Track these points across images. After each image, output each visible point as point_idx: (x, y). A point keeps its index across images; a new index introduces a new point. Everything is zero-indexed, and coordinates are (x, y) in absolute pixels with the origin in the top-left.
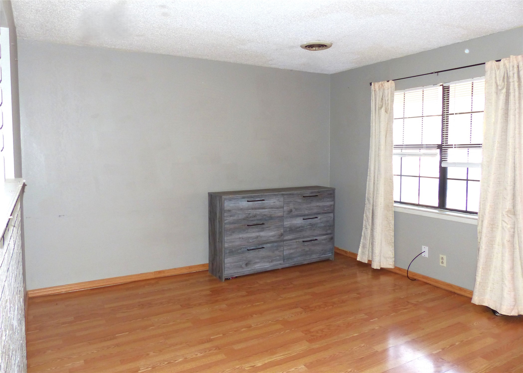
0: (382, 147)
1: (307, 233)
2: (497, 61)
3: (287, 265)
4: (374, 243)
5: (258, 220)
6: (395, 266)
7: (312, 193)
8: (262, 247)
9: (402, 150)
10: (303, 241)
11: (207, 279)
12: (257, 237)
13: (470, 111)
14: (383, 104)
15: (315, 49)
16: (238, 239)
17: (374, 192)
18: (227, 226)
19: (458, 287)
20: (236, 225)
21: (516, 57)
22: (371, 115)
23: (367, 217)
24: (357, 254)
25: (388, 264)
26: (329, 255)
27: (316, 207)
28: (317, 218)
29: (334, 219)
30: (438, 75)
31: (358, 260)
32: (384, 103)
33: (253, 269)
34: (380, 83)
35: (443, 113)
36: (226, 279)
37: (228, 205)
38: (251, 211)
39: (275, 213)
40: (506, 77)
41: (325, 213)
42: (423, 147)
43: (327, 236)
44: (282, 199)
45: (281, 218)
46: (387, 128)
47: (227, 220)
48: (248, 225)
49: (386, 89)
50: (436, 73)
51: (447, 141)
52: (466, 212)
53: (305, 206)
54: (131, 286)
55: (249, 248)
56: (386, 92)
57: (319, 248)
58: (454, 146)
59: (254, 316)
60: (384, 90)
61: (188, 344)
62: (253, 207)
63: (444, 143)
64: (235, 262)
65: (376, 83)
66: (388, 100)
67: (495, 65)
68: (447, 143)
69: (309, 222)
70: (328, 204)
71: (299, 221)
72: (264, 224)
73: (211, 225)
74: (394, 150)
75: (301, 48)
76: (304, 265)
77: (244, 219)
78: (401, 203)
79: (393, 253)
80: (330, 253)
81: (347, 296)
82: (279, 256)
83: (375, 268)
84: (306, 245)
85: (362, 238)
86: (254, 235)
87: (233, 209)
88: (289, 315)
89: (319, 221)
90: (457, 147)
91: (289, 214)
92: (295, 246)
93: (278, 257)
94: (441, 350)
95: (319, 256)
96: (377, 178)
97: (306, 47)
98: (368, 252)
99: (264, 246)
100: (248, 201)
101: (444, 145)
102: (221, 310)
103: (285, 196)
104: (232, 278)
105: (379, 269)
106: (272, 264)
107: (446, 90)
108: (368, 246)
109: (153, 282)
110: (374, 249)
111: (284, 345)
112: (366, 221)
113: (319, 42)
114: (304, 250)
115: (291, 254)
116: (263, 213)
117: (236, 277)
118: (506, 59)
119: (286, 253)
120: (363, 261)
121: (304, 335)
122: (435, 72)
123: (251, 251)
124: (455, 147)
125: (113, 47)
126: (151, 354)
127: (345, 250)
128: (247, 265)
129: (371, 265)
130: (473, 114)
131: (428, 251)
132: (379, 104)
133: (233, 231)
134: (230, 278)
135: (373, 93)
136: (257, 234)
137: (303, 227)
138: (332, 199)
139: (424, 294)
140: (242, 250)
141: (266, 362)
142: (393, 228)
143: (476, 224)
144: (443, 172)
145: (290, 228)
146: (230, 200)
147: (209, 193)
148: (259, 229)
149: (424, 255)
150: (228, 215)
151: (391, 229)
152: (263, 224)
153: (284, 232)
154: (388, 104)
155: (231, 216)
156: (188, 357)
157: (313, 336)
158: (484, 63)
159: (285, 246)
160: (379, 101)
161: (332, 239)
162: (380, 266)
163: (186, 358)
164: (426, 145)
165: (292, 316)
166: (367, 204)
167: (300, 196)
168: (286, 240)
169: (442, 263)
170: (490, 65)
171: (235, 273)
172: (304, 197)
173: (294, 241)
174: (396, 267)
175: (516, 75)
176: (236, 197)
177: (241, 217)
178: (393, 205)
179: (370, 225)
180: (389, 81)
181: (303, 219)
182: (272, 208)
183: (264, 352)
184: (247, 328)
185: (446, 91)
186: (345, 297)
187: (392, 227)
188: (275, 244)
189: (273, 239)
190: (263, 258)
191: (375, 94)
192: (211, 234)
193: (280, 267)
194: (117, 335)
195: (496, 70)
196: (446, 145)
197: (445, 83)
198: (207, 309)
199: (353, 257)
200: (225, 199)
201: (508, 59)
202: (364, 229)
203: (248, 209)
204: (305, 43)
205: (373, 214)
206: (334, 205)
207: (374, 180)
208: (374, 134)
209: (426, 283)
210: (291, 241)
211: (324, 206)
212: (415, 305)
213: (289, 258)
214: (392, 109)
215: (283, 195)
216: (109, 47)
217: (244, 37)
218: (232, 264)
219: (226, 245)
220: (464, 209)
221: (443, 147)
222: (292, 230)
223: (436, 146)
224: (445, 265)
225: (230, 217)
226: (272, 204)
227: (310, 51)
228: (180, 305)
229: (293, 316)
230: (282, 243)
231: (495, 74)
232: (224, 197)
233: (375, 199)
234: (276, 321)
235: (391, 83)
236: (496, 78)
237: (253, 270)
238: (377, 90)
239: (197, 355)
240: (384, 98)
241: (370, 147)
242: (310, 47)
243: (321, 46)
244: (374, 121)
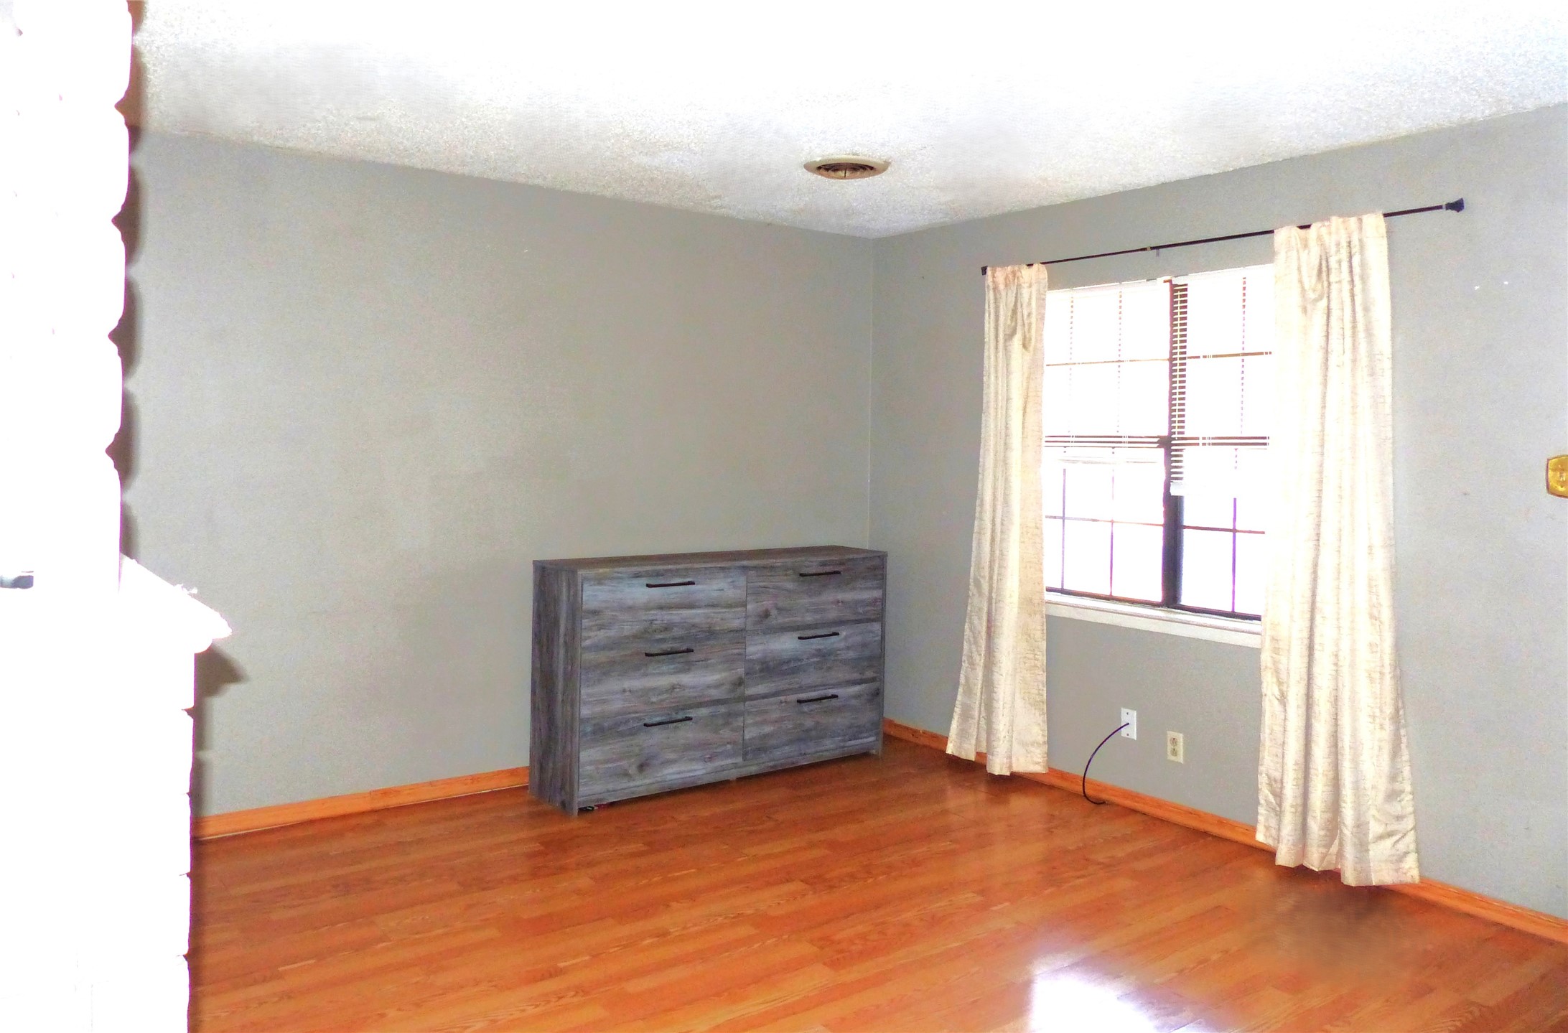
0: (1016, 441)
1: (812, 677)
2: (1302, 227)
3: (753, 769)
4: (995, 704)
5: (674, 639)
6: (1049, 768)
7: (824, 564)
8: (684, 716)
9: (1065, 449)
10: (800, 702)
11: (526, 810)
12: (673, 688)
13: (1241, 351)
14: (1016, 326)
15: (844, 175)
16: (617, 693)
17: (992, 562)
18: (588, 657)
19: (1213, 816)
20: (613, 654)
21: (1344, 222)
22: (986, 354)
23: (973, 633)
24: (947, 738)
25: (1031, 761)
26: (869, 740)
27: (832, 603)
28: (837, 634)
29: (883, 637)
30: (1158, 254)
31: (949, 751)
32: (1020, 322)
33: (659, 779)
34: (1009, 269)
35: (1172, 354)
36: (583, 810)
37: (593, 595)
38: (656, 615)
39: (722, 619)
40: (1324, 269)
41: (859, 621)
42: (1121, 442)
43: (864, 686)
44: (742, 581)
45: (739, 635)
46: (1028, 388)
47: (589, 637)
48: (647, 655)
49: (1025, 286)
50: (1155, 251)
51: (1183, 427)
52: (1232, 615)
53: (805, 601)
54: (299, 833)
55: (648, 721)
56: (1025, 292)
57: (842, 720)
58: (1201, 441)
59: (674, 905)
60: (1019, 287)
61: (494, 983)
62: (663, 601)
63: (1174, 433)
64: (607, 761)
65: (998, 269)
66: (1029, 315)
67: (1298, 238)
68: (1183, 433)
69: (814, 647)
70: (867, 595)
71: (786, 644)
72: (693, 651)
73: (541, 651)
74: (1044, 449)
75: (804, 170)
76: (802, 768)
77: (635, 637)
78: (1063, 591)
79: (1043, 730)
80: (870, 736)
81: (924, 849)
82: (734, 743)
83: (997, 774)
84: (806, 713)
85: (961, 690)
86: (664, 681)
87: (607, 608)
88: (769, 900)
89: (842, 645)
90: (1209, 444)
91: (760, 622)
92: (775, 715)
93: (729, 747)
94: (1174, 974)
95: (842, 744)
96: (1002, 524)
97: (819, 168)
98: (976, 730)
99: (691, 714)
100: (648, 586)
101: (1174, 439)
102: (578, 892)
103: (751, 573)
104: (599, 806)
105: (1008, 774)
106: (711, 766)
107: (1179, 293)
108: (976, 714)
109: (368, 820)
110: (994, 720)
111: (764, 978)
112: (972, 642)
113: (855, 157)
114: (801, 725)
115: (766, 736)
116: (688, 621)
117: (612, 804)
118: (1324, 226)
119: (750, 734)
120: (963, 756)
121: (815, 949)
122: (1153, 248)
123: (655, 729)
124: (1204, 444)
125: (279, 143)
126: (392, 1013)
127: (911, 725)
128: (642, 767)
129: (986, 766)
130: (1245, 358)
131: (1138, 721)
132: (1005, 324)
133: (606, 670)
134: (593, 808)
135: (990, 296)
136: (673, 679)
137: (799, 660)
138: (877, 584)
139: (1125, 839)
140: (631, 724)
141: (720, 1020)
142: (1045, 661)
143: (1258, 646)
144: (1173, 507)
145: (763, 663)
146: (600, 581)
147: (535, 562)
148: (677, 665)
149: (1128, 735)
150: (594, 623)
151: (1039, 664)
152: (689, 651)
153: (747, 674)
154: (1030, 324)
155: (601, 627)
156: (499, 1018)
157: (842, 951)
158: (1272, 232)
159: (749, 713)
160: (1006, 316)
161: (876, 696)
162: (1010, 766)
163: (494, 1021)
164: (1129, 437)
165: (779, 903)
166: (973, 595)
167: (790, 572)
168: (752, 698)
169: (1174, 752)
170: (1285, 236)
171: (608, 791)
172: (802, 575)
173: (772, 699)
174: (1052, 771)
175: (1345, 265)
176: (616, 575)
177: (628, 629)
178: (1042, 600)
179: (983, 653)
180: (1032, 265)
181: (800, 638)
182: (713, 606)
183: (712, 998)
184: (658, 937)
185: (1178, 295)
186: (919, 851)
187: (1042, 658)
188: (723, 709)
189: (715, 694)
190: (688, 748)
191: (996, 299)
192: (538, 680)
193: (733, 774)
194: (281, 969)
195: (1301, 251)
196: (1179, 439)
197: (1176, 277)
198: (538, 891)
199: (934, 745)
200: (585, 579)
201: (1326, 223)
202: (965, 665)
203: (647, 608)
204: (818, 159)
205: (990, 625)
206: (883, 600)
207: (993, 531)
208: (992, 404)
209: (1134, 811)
210: (766, 700)
211: (858, 603)
212: (1106, 866)
213: (759, 749)
214: (1040, 339)
215: (745, 568)
216: (267, 143)
217: (657, 137)
218: (600, 766)
219: (585, 711)
220: (1229, 609)
221: (1173, 442)
222: (770, 668)
223: (1156, 440)
224: (1180, 758)
225: (599, 630)
226: (715, 594)
227: (827, 180)
228: (459, 883)
229: (782, 902)
230: (740, 707)
231: (1299, 259)
232: (582, 573)
233: (995, 581)
234: (734, 918)
235: (1039, 270)
236: (1299, 269)
237: (658, 782)
238: (1002, 287)
239: (523, 1011)
240: (1019, 310)
241: (982, 441)
242: (830, 168)
243: (860, 169)
244: (992, 370)
